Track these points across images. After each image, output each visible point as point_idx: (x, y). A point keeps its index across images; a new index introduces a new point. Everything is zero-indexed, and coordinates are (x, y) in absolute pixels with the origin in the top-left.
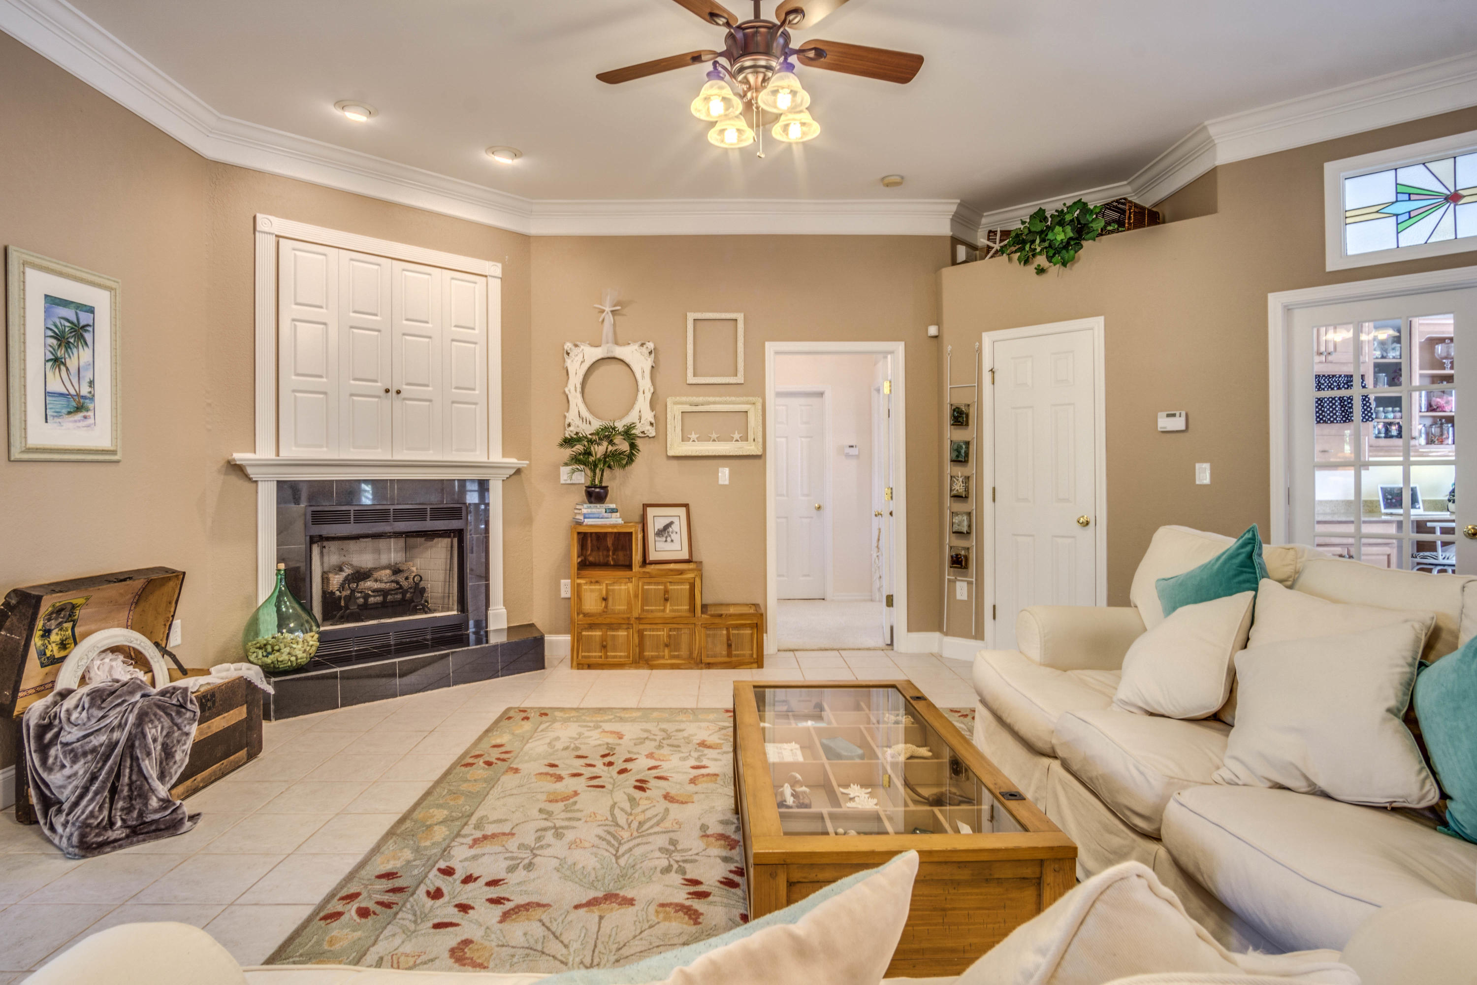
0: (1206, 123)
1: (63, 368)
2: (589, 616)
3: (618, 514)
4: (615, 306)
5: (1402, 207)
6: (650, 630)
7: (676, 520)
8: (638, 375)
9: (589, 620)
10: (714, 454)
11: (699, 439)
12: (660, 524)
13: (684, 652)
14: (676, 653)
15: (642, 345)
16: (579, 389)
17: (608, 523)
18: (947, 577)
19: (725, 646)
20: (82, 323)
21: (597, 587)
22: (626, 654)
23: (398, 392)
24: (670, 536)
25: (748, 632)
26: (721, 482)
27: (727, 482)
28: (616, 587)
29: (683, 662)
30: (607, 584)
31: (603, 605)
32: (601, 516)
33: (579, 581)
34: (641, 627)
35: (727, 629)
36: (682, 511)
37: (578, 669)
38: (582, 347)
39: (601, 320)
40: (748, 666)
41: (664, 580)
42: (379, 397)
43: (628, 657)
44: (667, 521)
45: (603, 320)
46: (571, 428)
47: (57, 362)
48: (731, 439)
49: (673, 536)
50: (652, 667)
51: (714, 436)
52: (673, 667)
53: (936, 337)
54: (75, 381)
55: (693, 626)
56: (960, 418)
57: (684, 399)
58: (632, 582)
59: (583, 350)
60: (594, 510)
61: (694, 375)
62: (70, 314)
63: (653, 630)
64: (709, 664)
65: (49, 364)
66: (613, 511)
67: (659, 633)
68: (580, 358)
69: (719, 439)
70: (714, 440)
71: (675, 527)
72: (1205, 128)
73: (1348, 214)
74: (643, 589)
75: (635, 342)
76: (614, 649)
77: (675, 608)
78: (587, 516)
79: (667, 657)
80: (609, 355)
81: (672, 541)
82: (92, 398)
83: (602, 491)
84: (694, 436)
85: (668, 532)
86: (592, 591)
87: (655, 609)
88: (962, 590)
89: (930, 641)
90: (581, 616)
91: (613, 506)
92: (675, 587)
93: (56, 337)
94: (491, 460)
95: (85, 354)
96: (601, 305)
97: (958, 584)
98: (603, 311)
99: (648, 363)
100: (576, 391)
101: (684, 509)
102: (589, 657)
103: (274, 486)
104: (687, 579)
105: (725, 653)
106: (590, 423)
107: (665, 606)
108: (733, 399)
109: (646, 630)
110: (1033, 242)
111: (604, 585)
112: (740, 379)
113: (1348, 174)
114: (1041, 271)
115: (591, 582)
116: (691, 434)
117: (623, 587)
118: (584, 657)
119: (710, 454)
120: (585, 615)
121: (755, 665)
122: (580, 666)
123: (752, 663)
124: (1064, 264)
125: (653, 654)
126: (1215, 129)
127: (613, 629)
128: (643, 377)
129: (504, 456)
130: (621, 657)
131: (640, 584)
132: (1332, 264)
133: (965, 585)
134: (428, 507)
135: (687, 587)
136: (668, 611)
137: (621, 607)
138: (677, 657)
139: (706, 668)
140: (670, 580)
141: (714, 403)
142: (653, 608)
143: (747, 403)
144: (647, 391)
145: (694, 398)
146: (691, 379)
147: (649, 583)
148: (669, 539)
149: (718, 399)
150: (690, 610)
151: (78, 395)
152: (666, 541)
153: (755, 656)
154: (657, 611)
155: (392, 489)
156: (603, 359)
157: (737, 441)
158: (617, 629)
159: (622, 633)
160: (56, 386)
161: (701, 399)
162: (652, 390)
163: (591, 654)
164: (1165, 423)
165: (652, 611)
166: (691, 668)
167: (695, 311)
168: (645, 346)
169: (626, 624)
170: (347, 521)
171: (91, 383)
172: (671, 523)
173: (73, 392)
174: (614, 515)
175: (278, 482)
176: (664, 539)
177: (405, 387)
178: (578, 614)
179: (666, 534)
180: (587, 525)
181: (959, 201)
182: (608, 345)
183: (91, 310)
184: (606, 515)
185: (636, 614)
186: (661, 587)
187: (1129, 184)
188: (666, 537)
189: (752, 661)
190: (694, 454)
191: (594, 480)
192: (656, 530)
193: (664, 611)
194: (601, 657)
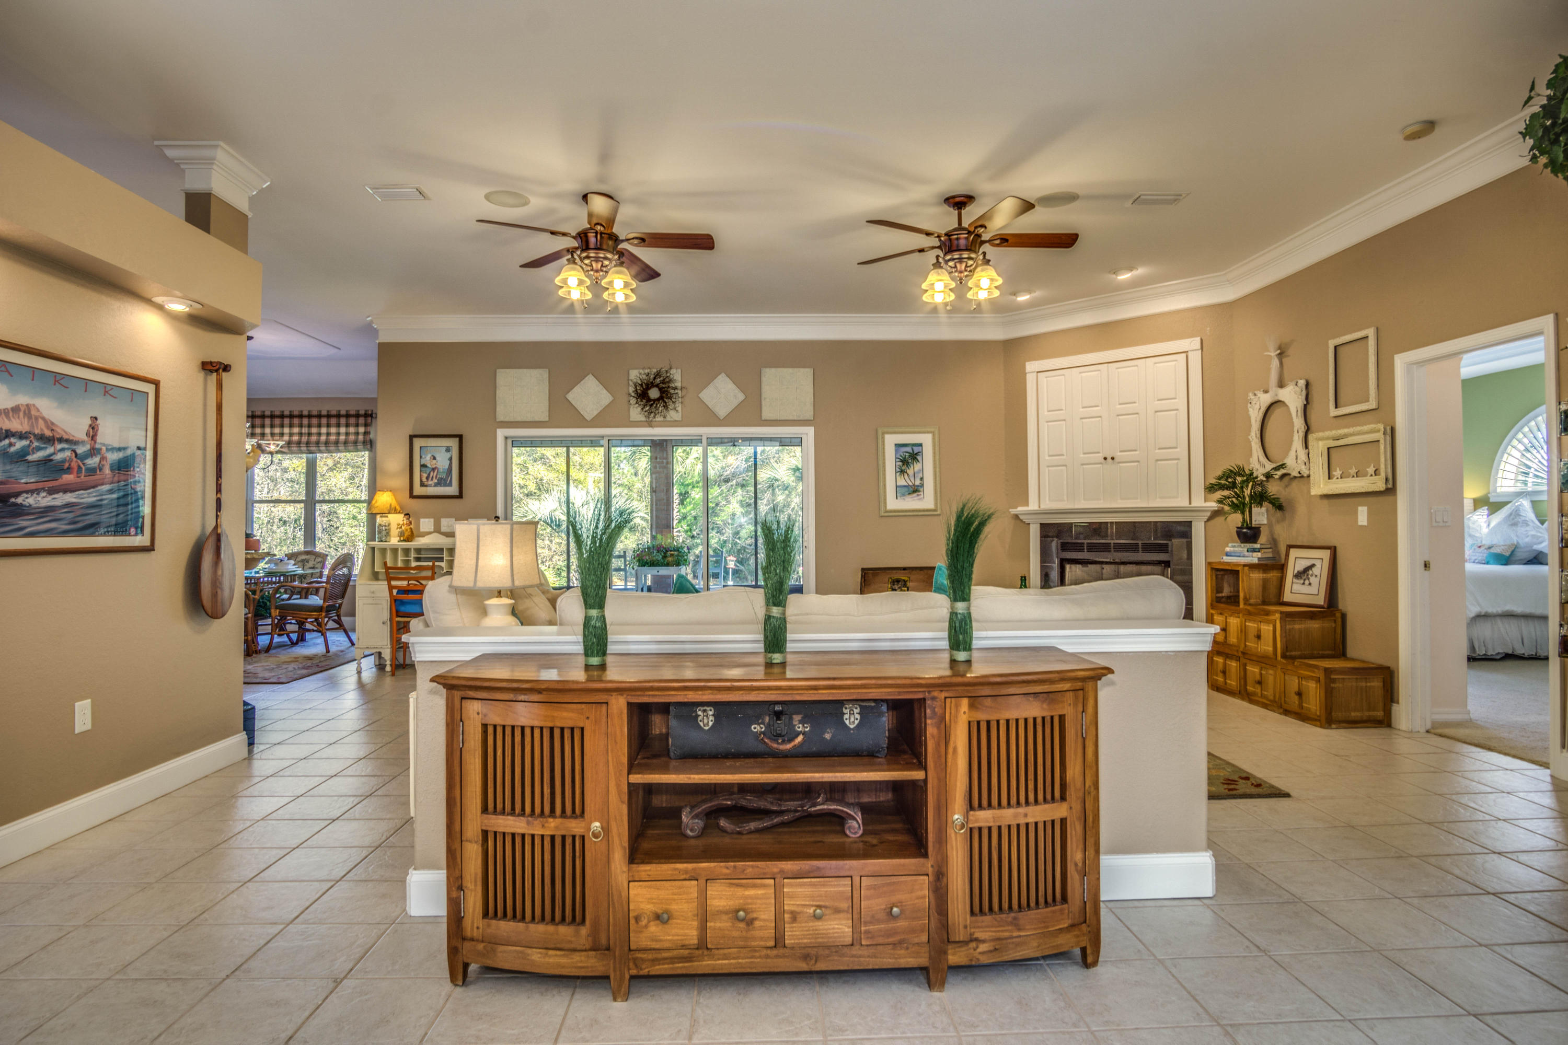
1: (906, 475)
2: (1217, 644)
3: (1261, 553)
6: (1250, 665)
7: (1318, 563)
8: (1294, 416)
9: (1217, 648)
10: (1354, 491)
11: (1342, 478)
12: (1301, 565)
14: (1266, 693)
15: (1297, 382)
16: (1258, 435)
19: (1297, 696)
20: (915, 452)
21: (1222, 618)
22: (1236, 684)
23: (1113, 458)
24: (1309, 579)
25: (1313, 685)
26: (1360, 523)
27: (1365, 523)
28: (1231, 620)
29: (1269, 703)
31: (1224, 635)
33: (1212, 611)
34: (1244, 661)
35: (1299, 678)
36: (1328, 555)
38: (1258, 395)
42: (1101, 463)
43: (1237, 687)
44: (1308, 563)
45: (1271, 366)
47: (902, 472)
48: (1366, 474)
49: (1312, 579)
51: (1353, 470)
52: (1263, 705)
54: (912, 480)
55: (1275, 668)
57: (1327, 433)
58: (1239, 617)
59: (1259, 397)
60: (1238, 549)
61: (1337, 407)
62: (909, 449)
63: (1252, 666)
64: (1286, 710)
65: (898, 474)
66: (1257, 550)
67: (1255, 670)
68: (1258, 404)
69: (1357, 475)
70: (1353, 477)
71: (1316, 571)
74: (1245, 625)
75: (1291, 380)
76: (1230, 677)
77: (1264, 647)
78: (1230, 554)
80: (1276, 399)
81: (1310, 584)
82: (922, 485)
84: (1337, 472)
85: (1308, 575)
86: (1218, 621)
87: (1252, 646)
91: (1259, 545)
92: (1265, 627)
93: (901, 461)
94: (1193, 505)
95: (917, 466)
96: (1268, 352)
98: (1271, 357)
99: (1301, 402)
100: (1256, 437)
101: (1330, 553)
102: (1217, 680)
103: (1038, 526)
104: (1272, 620)
105: (1297, 702)
106: (1261, 465)
107: (1258, 644)
108: (1368, 427)
109: (1247, 665)
111: (1225, 617)
112: (1372, 404)
115: (1219, 614)
116: (1335, 471)
117: (1235, 621)
119: (1351, 491)
125: (1252, 689)
128: (1297, 415)
129: (1205, 501)
131: (1244, 620)
134: (1140, 542)
135: (1271, 628)
137: (1233, 639)
138: (1266, 697)
139: (1284, 714)
140: (1260, 619)
141: (1353, 435)
142: (1251, 644)
143: (1376, 431)
144: (1300, 430)
145: (1336, 431)
146: (1334, 412)
147: (1248, 620)
148: (1307, 582)
149: (1354, 430)
150: (1273, 652)
151: (914, 485)
152: (1304, 584)
153: (1318, 713)
155: (1112, 527)
156: (1271, 404)
157: (1372, 475)
158: (1231, 660)
159: (1234, 664)
160: (902, 482)
161: (1344, 432)
162: (1305, 428)
166: (1274, 711)
167: (1334, 337)
168: (1299, 384)
169: (1236, 655)
170: (1082, 550)
171: (922, 479)
172: (1313, 565)
173: (911, 484)
175: (1041, 524)
176: (1302, 581)
177: (1119, 454)
179: (1305, 577)
182: (1275, 389)
183: (921, 445)
184: (1248, 554)
185: (1241, 648)
186: (1255, 625)
188: (1305, 580)
189: (1316, 717)
190: (1338, 492)
191: (1244, 521)
192: (1296, 572)
193: (1257, 649)
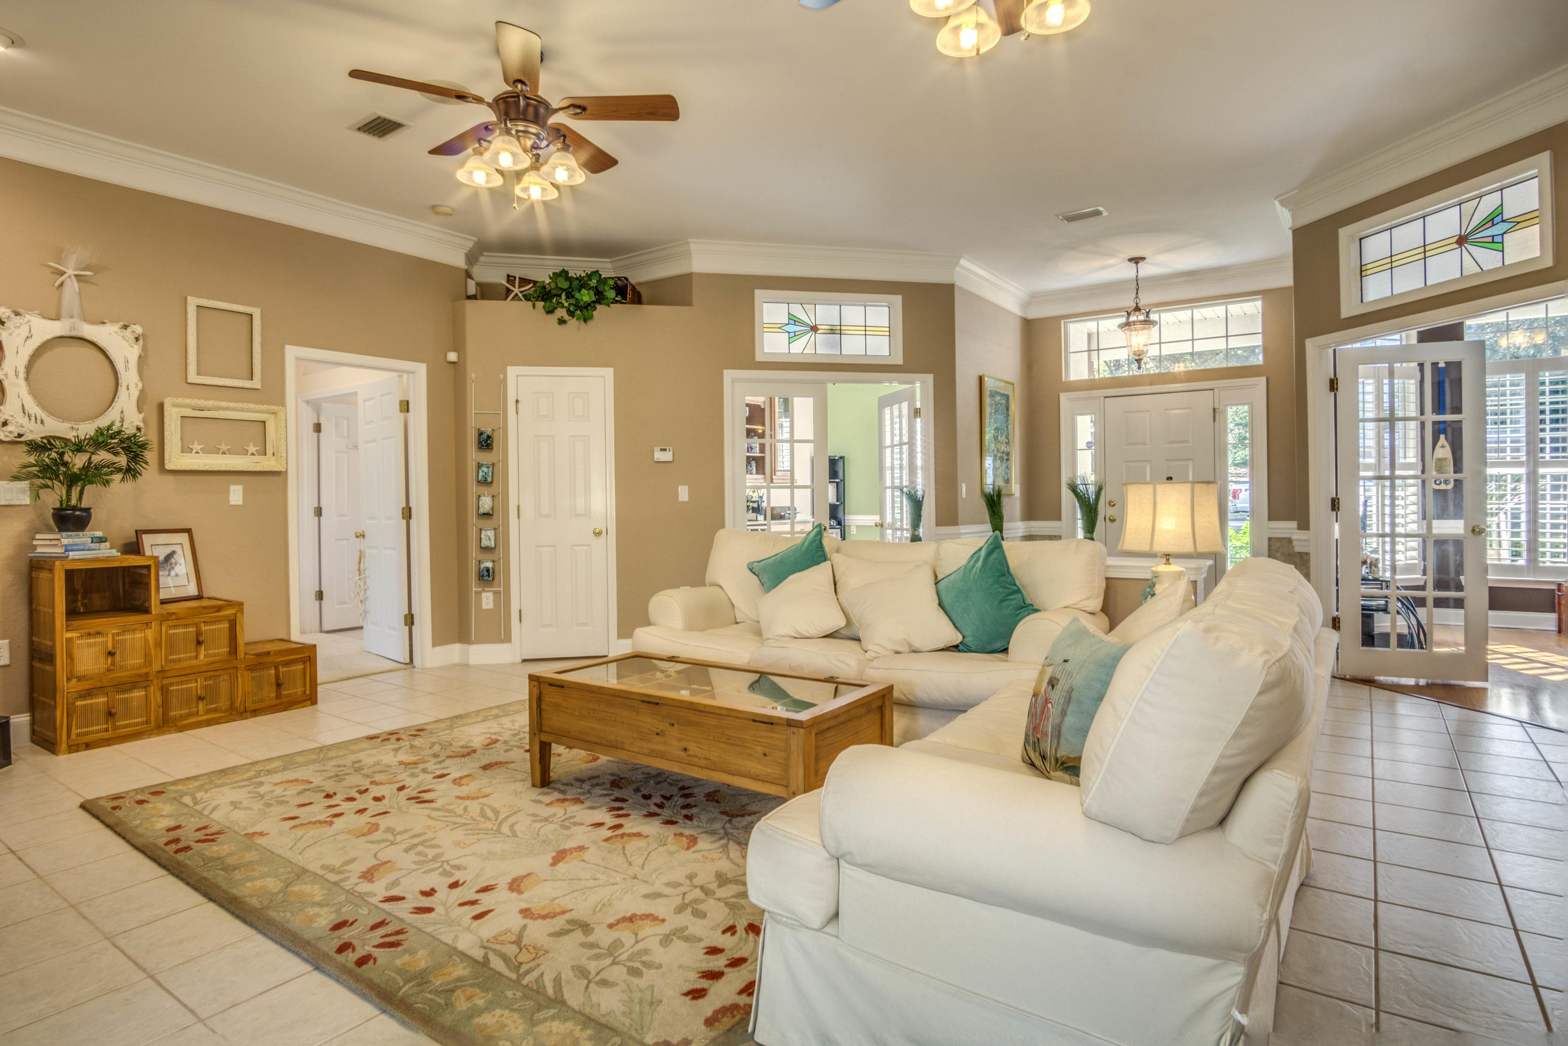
0: (690, 240)
2: (87, 680)
3: (108, 544)
4: (84, 270)
5: (791, 328)
6: (178, 683)
7: (178, 549)
8: (120, 366)
9: (86, 685)
10: (228, 469)
11: (204, 451)
12: (160, 553)
13: (224, 703)
14: (214, 706)
15: (125, 327)
16: (22, 374)
17: (100, 556)
18: (474, 589)
19: (274, 687)
21: (99, 639)
22: (144, 719)
24: (173, 568)
25: (300, 667)
26: (232, 502)
27: (240, 502)
28: (128, 637)
29: (223, 714)
30: (113, 634)
31: (109, 661)
32: (87, 548)
33: (69, 635)
34: (165, 682)
35: (276, 668)
36: (184, 537)
37: (70, 753)
38: (28, 317)
39: (57, 284)
40: (301, 705)
41: (197, 620)
43: (148, 722)
44: (168, 550)
45: (62, 284)
46: (10, 428)
48: (246, 452)
49: (178, 567)
50: (181, 729)
51: (224, 447)
52: (209, 723)
53: (454, 363)
55: (234, 671)
56: (486, 443)
57: (188, 401)
58: (151, 628)
59: (29, 321)
60: (77, 540)
61: (198, 374)
63: (182, 683)
64: (255, 711)
66: (101, 540)
67: (191, 685)
68: (24, 331)
69: (230, 452)
70: (224, 453)
71: (179, 557)
72: (688, 243)
73: (765, 326)
74: (167, 632)
75: (113, 321)
76: (127, 716)
77: (210, 652)
78: (69, 548)
79: (201, 712)
80: (73, 334)
81: (177, 573)
83: (84, 514)
84: (196, 447)
85: (171, 564)
86: (89, 645)
87: (186, 658)
88: (487, 600)
89: (453, 652)
90: (74, 680)
91: (99, 534)
92: (211, 627)
96: (58, 264)
97: (484, 595)
98: (62, 273)
99: (134, 352)
100: (17, 376)
101: (186, 535)
102: (87, 733)
104: (227, 616)
105: (273, 695)
106: (42, 422)
107: (197, 651)
108: (252, 406)
109: (172, 684)
110: (560, 296)
111: (110, 636)
112: (256, 383)
113: (765, 300)
114: (562, 322)
115: (90, 634)
116: (193, 444)
117: (138, 635)
118: (78, 735)
119: (223, 469)
120: (79, 679)
121: (309, 702)
122: (74, 748)
123: (305, 701)
124: (585, 320)
125: (182, 712)
126: (695, 246)
127: (124, 691)
128: (126, 369)
130: (136, 724)
131: (164, 629)
132: (759, 358)
133: (490, 595)
135: (227, 625)
136: (202, 657)
137: (134, 661)
138: (215, 710)
139: (252, 717)
140: (203, 620)
141: (227, 409)
142: (182, 656)
143: (268, 412)
144: (132, 386)
145: (202, 401)
146: (193, 377)
147: (175, 627)
148: (172, 573)
149: (232, 405)
150: (230, 653)
152: (169, 575)
153: (308, 692)
154: (186, 659)
156: (62, 337)
157: (253, 454)
158: (130, 690)
159: (138, 694)
161: (210, 403)
162: (140, 386)
163: (91, 729)
164: (659, 456)
165: (180, 660)
166: (234, 720)
167: (199, 296)
168: (129, 330)
169: (139, 681)
172: (173, 553)
174: (103, 545)
176: (167, 573)
178: (69, 680)
179: (169, 567)
180: (74, 560)
181: (476, 239)
182: (72, 320)
184: (93, 545)
185: (156, 667)
186: (192, 629)
187: (611, 262)
188: (169, 571)
189: (306, 698)
190: (202, 468)
191: (69, 499)
193: (196, 657)
194: (107, 730)
